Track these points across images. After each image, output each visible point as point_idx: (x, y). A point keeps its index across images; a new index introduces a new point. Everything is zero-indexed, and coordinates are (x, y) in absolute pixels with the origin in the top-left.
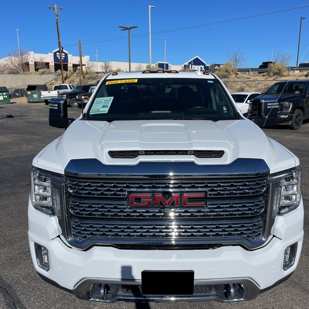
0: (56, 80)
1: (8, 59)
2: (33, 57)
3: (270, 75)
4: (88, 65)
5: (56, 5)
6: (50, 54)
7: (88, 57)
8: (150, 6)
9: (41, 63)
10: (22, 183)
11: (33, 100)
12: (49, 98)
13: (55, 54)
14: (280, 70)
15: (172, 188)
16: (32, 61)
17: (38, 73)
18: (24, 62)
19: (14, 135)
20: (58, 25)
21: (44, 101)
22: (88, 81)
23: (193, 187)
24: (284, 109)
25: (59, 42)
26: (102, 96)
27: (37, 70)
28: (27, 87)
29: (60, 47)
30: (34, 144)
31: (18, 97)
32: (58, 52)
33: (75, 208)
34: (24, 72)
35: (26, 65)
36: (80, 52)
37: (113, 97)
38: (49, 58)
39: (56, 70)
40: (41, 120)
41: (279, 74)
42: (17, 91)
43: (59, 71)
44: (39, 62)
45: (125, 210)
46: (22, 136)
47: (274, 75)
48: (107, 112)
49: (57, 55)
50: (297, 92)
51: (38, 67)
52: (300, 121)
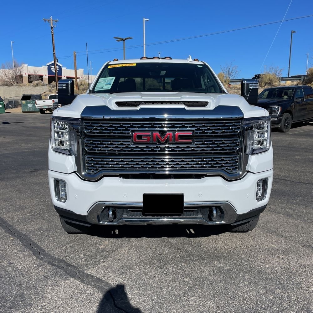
0: (50, 91)
1: (2, 71)
2: (27, 70)
3: (261, 85)
4: (82, 78)
5: (51, 18)
6: (44, 67)
7: (83, 70)
8: (144, 18)
9: (34, 75)
10: (26, 170)
11: (27, 110)
12: (44, 107)
13: (49, 67)
14: (271, 80)
15: (167, 127)
16: (26, 74)
17: (32, 85)
18: (18, 74)
19: (11, 137)
20: (53, 37)
21: (39, 110)
22: (83, 92)
23: (183, 127)
24: (273, 113)
25: (54, 54)
26: (105, 77)
27: (30, 82)
28: (21, 98)
29: (55, 59)
30: (33, 143)
31: (12, 108)
32: (52, 65)
33: (89, 145)
34: (18, 84)
35: (19, 77)
36: (75, 64)
37: (115, 77)
38: (43, 71)
39: (50, 82)
40: (37, 125)
41: (270, 84)
42: (11, 102)
43: (53, 83)
44: (33, 75)
45: (129, 146)
46: (20, 137)
47: (266, 85)
48: (110, 89)
49: (51, 68)
50: (286, 97)
51: (32, 80)
52: (289, 125)
